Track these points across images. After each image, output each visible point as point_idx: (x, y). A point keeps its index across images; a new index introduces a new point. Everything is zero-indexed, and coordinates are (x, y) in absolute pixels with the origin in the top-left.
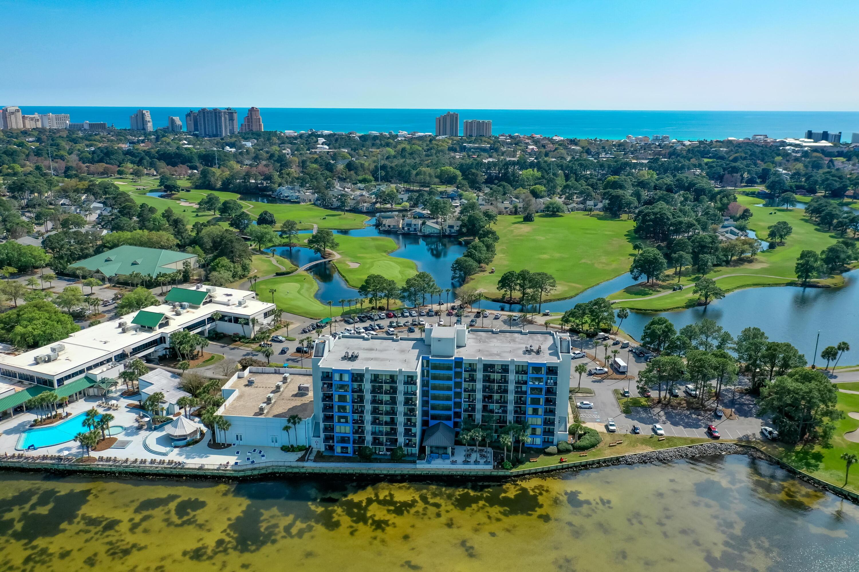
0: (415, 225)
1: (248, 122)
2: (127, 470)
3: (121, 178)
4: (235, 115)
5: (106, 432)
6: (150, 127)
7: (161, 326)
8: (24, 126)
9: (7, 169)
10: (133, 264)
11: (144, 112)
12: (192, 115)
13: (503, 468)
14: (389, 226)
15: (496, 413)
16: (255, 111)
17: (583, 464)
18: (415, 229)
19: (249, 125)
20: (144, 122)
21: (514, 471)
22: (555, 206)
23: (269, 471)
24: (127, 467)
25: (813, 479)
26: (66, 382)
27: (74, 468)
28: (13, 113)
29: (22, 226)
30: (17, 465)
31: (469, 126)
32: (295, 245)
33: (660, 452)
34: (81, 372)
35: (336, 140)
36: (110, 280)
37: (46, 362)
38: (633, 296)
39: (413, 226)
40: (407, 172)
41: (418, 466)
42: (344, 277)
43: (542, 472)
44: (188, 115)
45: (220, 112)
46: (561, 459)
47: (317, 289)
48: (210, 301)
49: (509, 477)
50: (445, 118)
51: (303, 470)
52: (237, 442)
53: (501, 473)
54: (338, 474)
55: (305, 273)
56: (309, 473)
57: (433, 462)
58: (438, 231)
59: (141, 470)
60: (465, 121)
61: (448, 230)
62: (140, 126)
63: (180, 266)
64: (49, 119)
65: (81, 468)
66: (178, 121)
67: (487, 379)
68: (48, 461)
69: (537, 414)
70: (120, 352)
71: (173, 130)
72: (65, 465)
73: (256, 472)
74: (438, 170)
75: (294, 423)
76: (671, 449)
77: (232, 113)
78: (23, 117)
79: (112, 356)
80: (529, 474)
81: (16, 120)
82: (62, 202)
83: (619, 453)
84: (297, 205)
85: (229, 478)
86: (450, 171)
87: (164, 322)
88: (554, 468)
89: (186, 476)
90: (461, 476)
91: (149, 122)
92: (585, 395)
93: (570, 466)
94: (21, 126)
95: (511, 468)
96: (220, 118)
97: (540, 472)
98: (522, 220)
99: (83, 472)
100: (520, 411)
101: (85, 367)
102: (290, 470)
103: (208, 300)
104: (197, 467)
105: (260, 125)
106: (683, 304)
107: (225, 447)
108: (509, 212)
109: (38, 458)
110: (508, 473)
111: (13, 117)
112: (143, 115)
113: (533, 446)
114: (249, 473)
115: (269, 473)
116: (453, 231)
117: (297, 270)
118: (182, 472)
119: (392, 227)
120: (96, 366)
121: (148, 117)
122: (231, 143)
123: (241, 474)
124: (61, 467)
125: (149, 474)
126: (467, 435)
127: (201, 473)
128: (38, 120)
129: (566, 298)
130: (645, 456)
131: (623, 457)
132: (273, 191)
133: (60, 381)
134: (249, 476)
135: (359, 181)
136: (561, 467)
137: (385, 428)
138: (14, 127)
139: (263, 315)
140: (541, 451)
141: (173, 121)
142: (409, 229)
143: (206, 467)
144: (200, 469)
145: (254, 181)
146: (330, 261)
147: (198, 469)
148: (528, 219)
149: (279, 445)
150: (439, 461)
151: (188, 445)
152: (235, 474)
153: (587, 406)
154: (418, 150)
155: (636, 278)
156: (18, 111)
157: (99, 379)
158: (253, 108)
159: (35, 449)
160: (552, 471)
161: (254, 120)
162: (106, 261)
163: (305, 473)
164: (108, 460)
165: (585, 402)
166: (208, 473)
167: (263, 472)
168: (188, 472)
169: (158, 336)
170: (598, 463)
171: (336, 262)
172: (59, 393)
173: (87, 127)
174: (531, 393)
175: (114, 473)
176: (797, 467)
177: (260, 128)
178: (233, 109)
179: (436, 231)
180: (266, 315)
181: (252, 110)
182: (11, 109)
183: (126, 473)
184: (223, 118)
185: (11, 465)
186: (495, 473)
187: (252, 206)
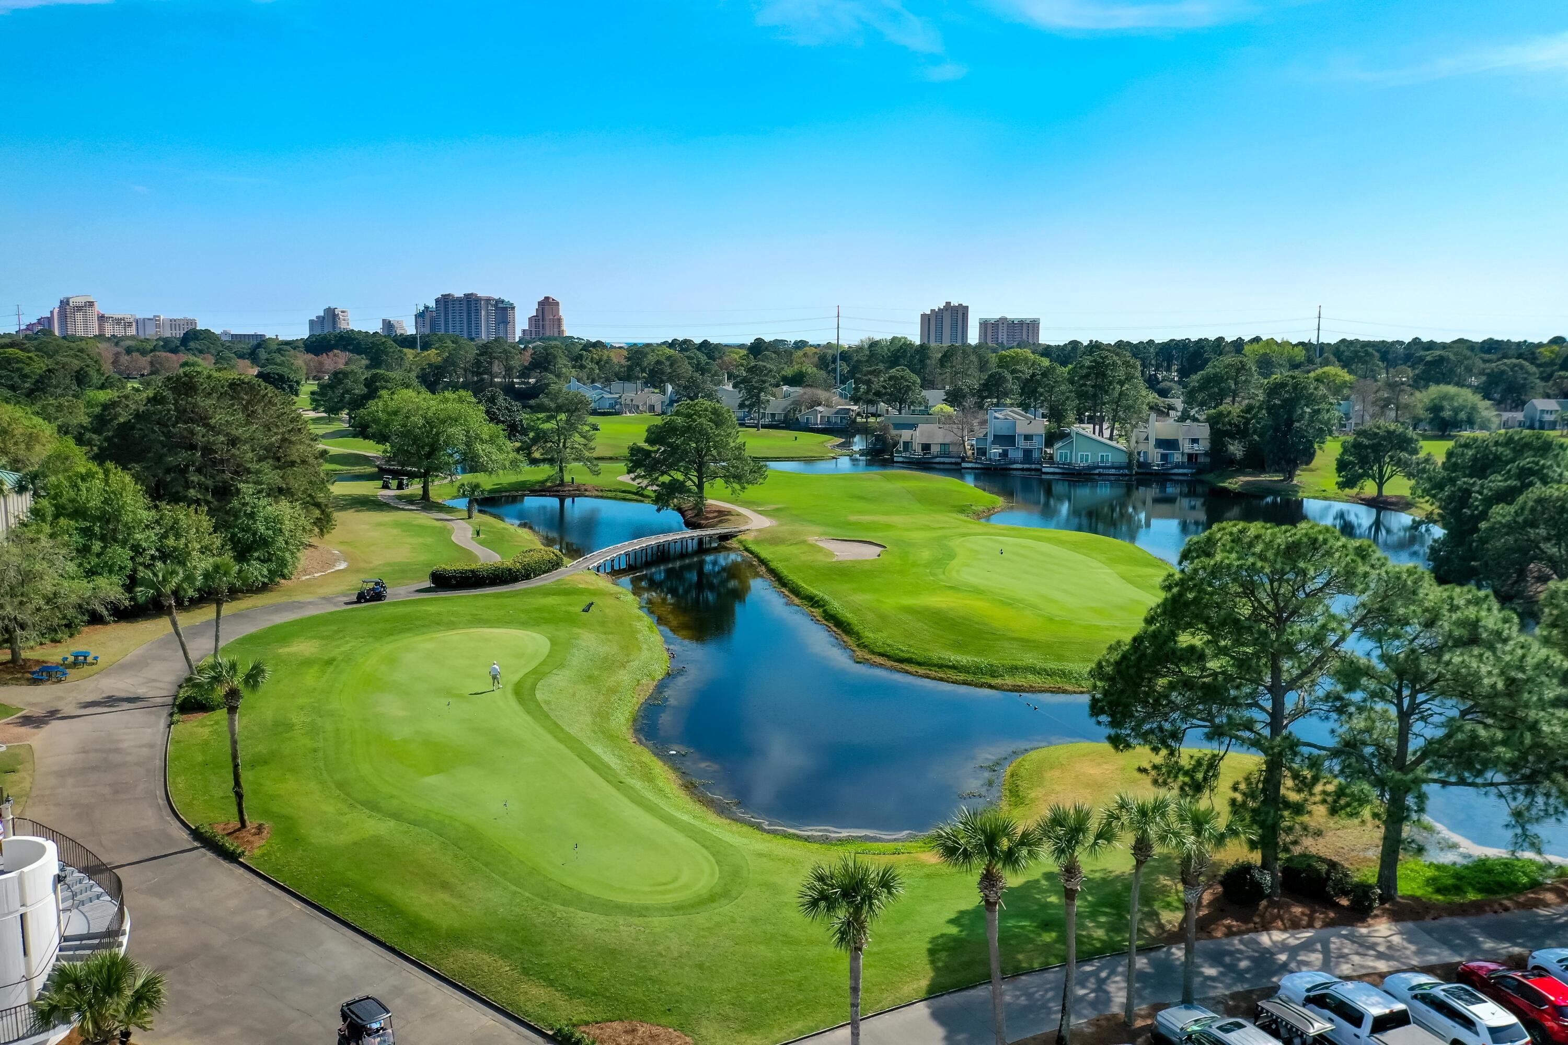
0: (1028, 438)
1: (537, 326)
8: (102, 333)
11: (338, 311)
12: (427, 316)
14: (926, 447)
16: (553, 303)
19: (537, 333)
28: (79, 308)
31: (989, 331)
32: (579, 492)
39: (1021, 444)
42: (813, 601)
45: (480, 303)
47: (660, 670)
50: (939, 315)
55: (603, 583)
58: (1123, 459)
61: (1157, 453)
64: (157, 326)
77: (505, 309)
78: (101, 318)
81: (85, 323)
84: (613, 417)
94: (95, 334)
96: (478, 312)
111: (79, 316)
112: (335, 317)
116: (1177, 457)
117: (556, 565)
119: (935, 450)
128: (130, 324)
142: (1004, 454)
146: (724, 537)
158: (548, 299)
161: (547, 323)
171: (757, 542)
177: (558, 333)
179: (1111, 458)
181: (547, 302)
184: (483, 313)
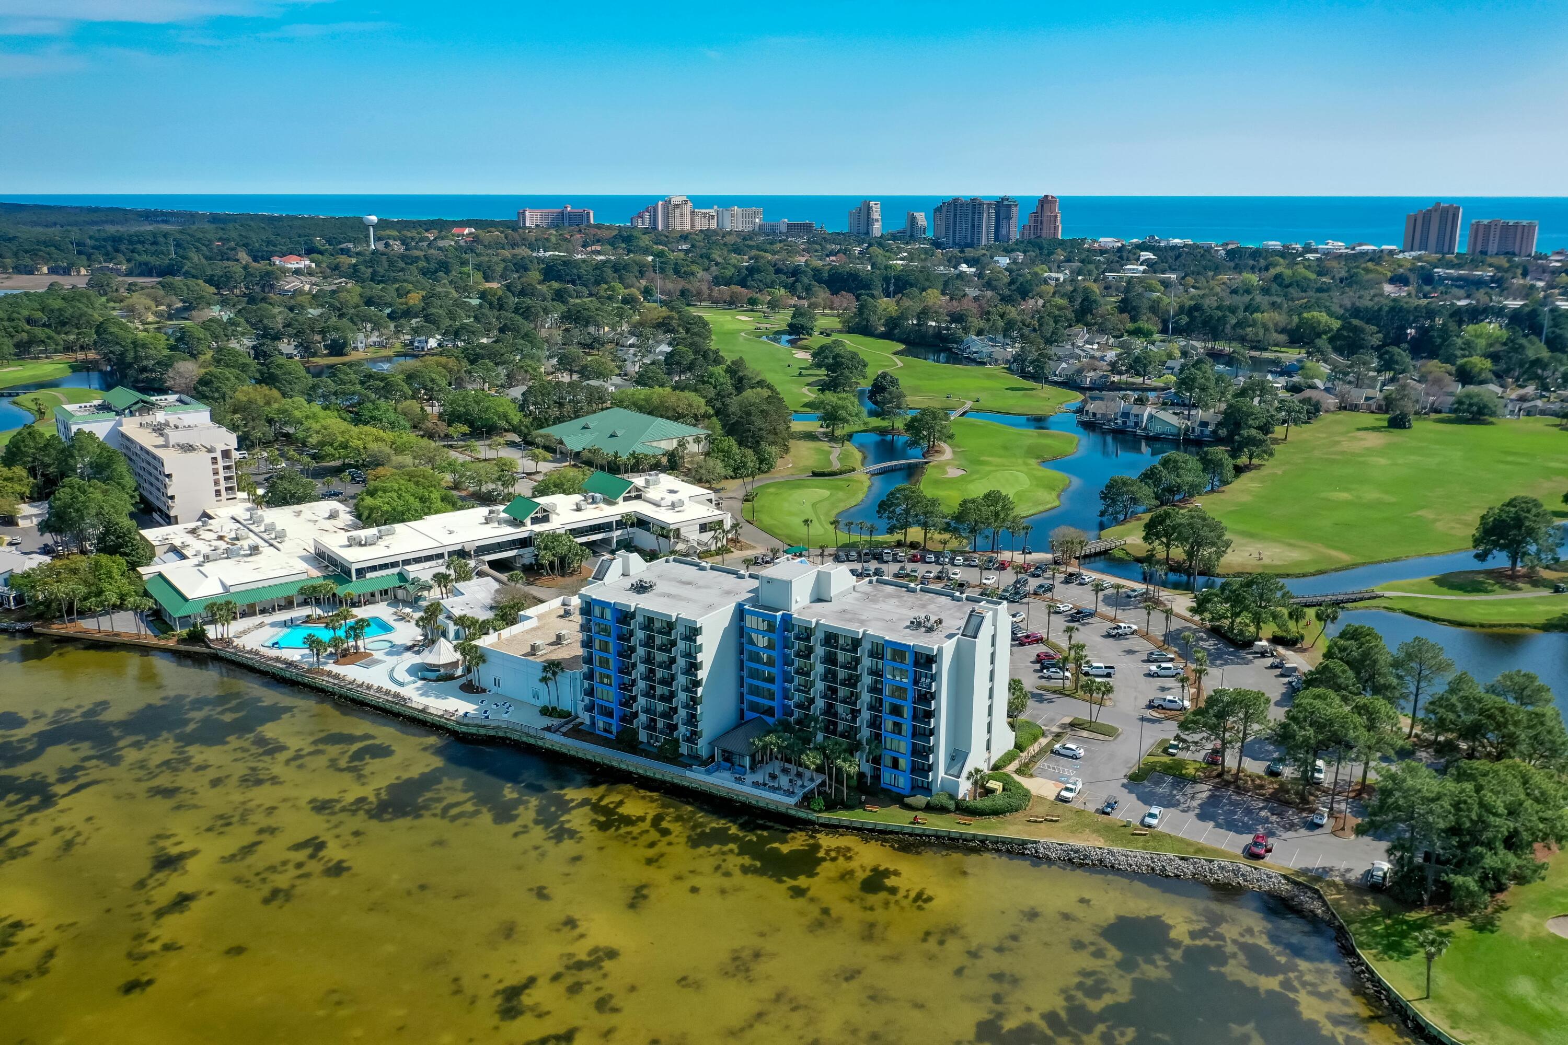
0: (1137, 416)
1: (1036, 222)
2: (350, 694)
3: (752, 311)
4: (1014, 209)
5: (360, 643)
6: (877, 229)
7: (535, 521)
8: (692, 226)
9: (606, 290)
10: (612, 436)
11: (872, 204)
13: (808, 807)
14: (1094, 415)
15: (842, 719)
16: (1050, 202)
17: (953, 835)
18: (1136, 424)
19: (1036, 228)
20: (869, 222)
21: (825, 816)
22: (1475, 400)
23: (500, 734)
24: (350, 690)
25: (1372, 973)
26: (369, 575)
27: (299, 679)
28: (678, 206)
29: (526, 371)
30: (250, 663)
31: (1481, 232)
33: (1111, 852)
34: (394, 565)
35: (1177, 257)
36: (577, 455)
37: (361, 545)
38: (1445, 589)
39: (1132, 418)
40: (1219, 319)
41: (689, 774)
43: (871, 831)
44: (938, 210)
45: (981, 205)
46: (916, 818)
47: (855, 503)
48: (638, 497)
49: (812, 823)
50: (1427, 216)
51: (540, 743)
52: (494, 689)
53: (802, 814)
54: (582, 759)
55: (865, 478)
56: (547, 750)
57: (716, 774)
58: (1175, 431)
59: (361, 697)
60: (1474, 221)
61: (1198, 429)
62: (863, 229)
63: (670, 446)
64: (732, 215)
65: (306, 680)
66: (922, 219)
67: (830, 659)
68: (279, 665)
69: (900, 733)
70: (459, 547)
71: (912, 236)
72: (292, 673)
73: (482, 731)
74: (1296, 319)
75: (554, 674)
76: (1139, 852)
77: (1009, 206)
78: (693, 213)
79: (445, 551)
80: (847, 828)
81: (682, 217)
82: (631, 341)
83: (1030, 835)
84: (980, 368)
85: (448, 730)
86: (1319, 322)
87: (540, 515)
88: (896, 829)
89: (405, 717)
90: (743, 804)
91: (877, 220)
92: (1094, 735)
93: (927, 833)
94: (688, 227)
95: (820, 811)
96: (980, 214)
97: (868, 830)
98: (1386, 424)
99: (305, 685)
100: (875, 723)
101: (400, 559)
102: (525, 739)
103: (633, 494)
104: (420, 708)
105: (1056, 228)
106: (1541, 620)
107: (477, 692)
108: (1374, 407)
109: (271, 659)
110: (813, 816)
111: (677, 212)
112: (869, 208)
113: (894, 789)
114: (473, 730)
115: (500, 737)
116: (1204, 432)
117: (853, 471)
118: (402, 710)
119: (1098, 416)
120: (417, 560)
121: (876, 214)
122: (973, 259)
123: (464, 729)
124: (288, 675)
125: (368, 705)
126: (760, 740)
127: (421, 716)
128: (713, 217)
129: (1288, 575)
130: (1077, 851)
131: (1035, 842)
132: (959, 341)
133: (360, 572)
134: (472, 735)
135: (1127, 331)
136: (909, 831)
137: (660, 707)
138: (678, 228)
139: (698, 527)
140: (898, 800)
141: (913, 219)
142: (1125, 423)
143: (431, 710)
144: (423, 711)
145: (934, 324)
146: (925, 463)
147: (420, 711)
148: (1398, 423)
149: (540, 703)
150: (727, 774)
151: (438, 679)
152: (457, 728)
153: (1070, 753)
154: (1305, 278)
155: (1481, 557)
156: (686, 202)
157: (411, 576)
158: (1046, 196)
159: (279, 648)
160: (891, 832)
161: (1045, 219)
162: (584, 428)
163: (541, 748)
164: (336, 676)
165: (1068, 746)
166: (429, 718)
167: (492, 733)
168: (408, 712)
169: (525, 535)
170: (983, 842)
171: (934, 466)
172: (354, 588)
173: (783, 229)
174: (893, 696)
175: (333, 694)
176: (1361, 945)
177: (1055, 233)
178: (1013, 198)
179: (1173, 430)
180: (703, 528)
181: (1045, 201)
182: (676, 200)
183: (346, 697)
184: (985, 215)
185: (245, 661)
186: (792, 812)
187: (900, 364)
